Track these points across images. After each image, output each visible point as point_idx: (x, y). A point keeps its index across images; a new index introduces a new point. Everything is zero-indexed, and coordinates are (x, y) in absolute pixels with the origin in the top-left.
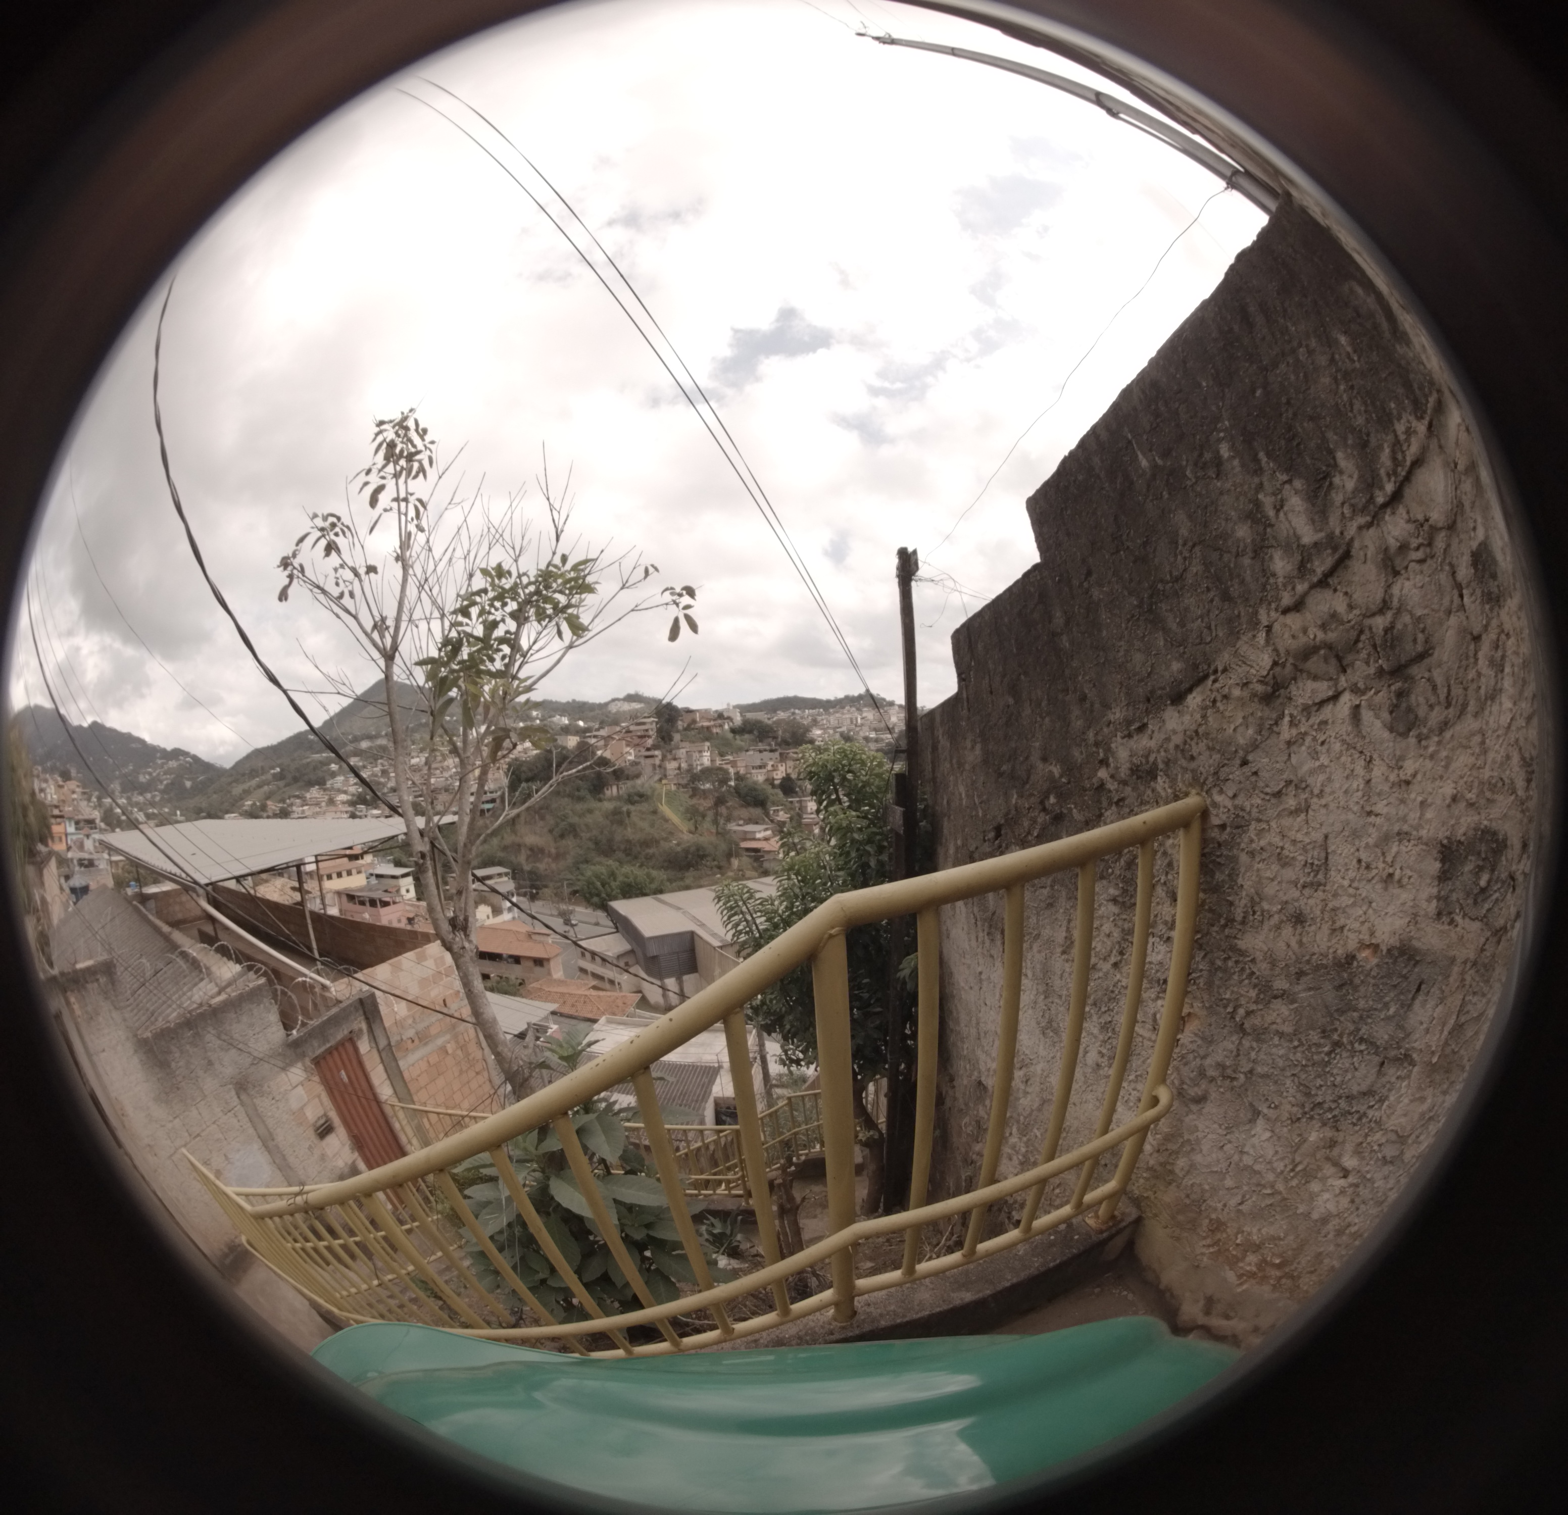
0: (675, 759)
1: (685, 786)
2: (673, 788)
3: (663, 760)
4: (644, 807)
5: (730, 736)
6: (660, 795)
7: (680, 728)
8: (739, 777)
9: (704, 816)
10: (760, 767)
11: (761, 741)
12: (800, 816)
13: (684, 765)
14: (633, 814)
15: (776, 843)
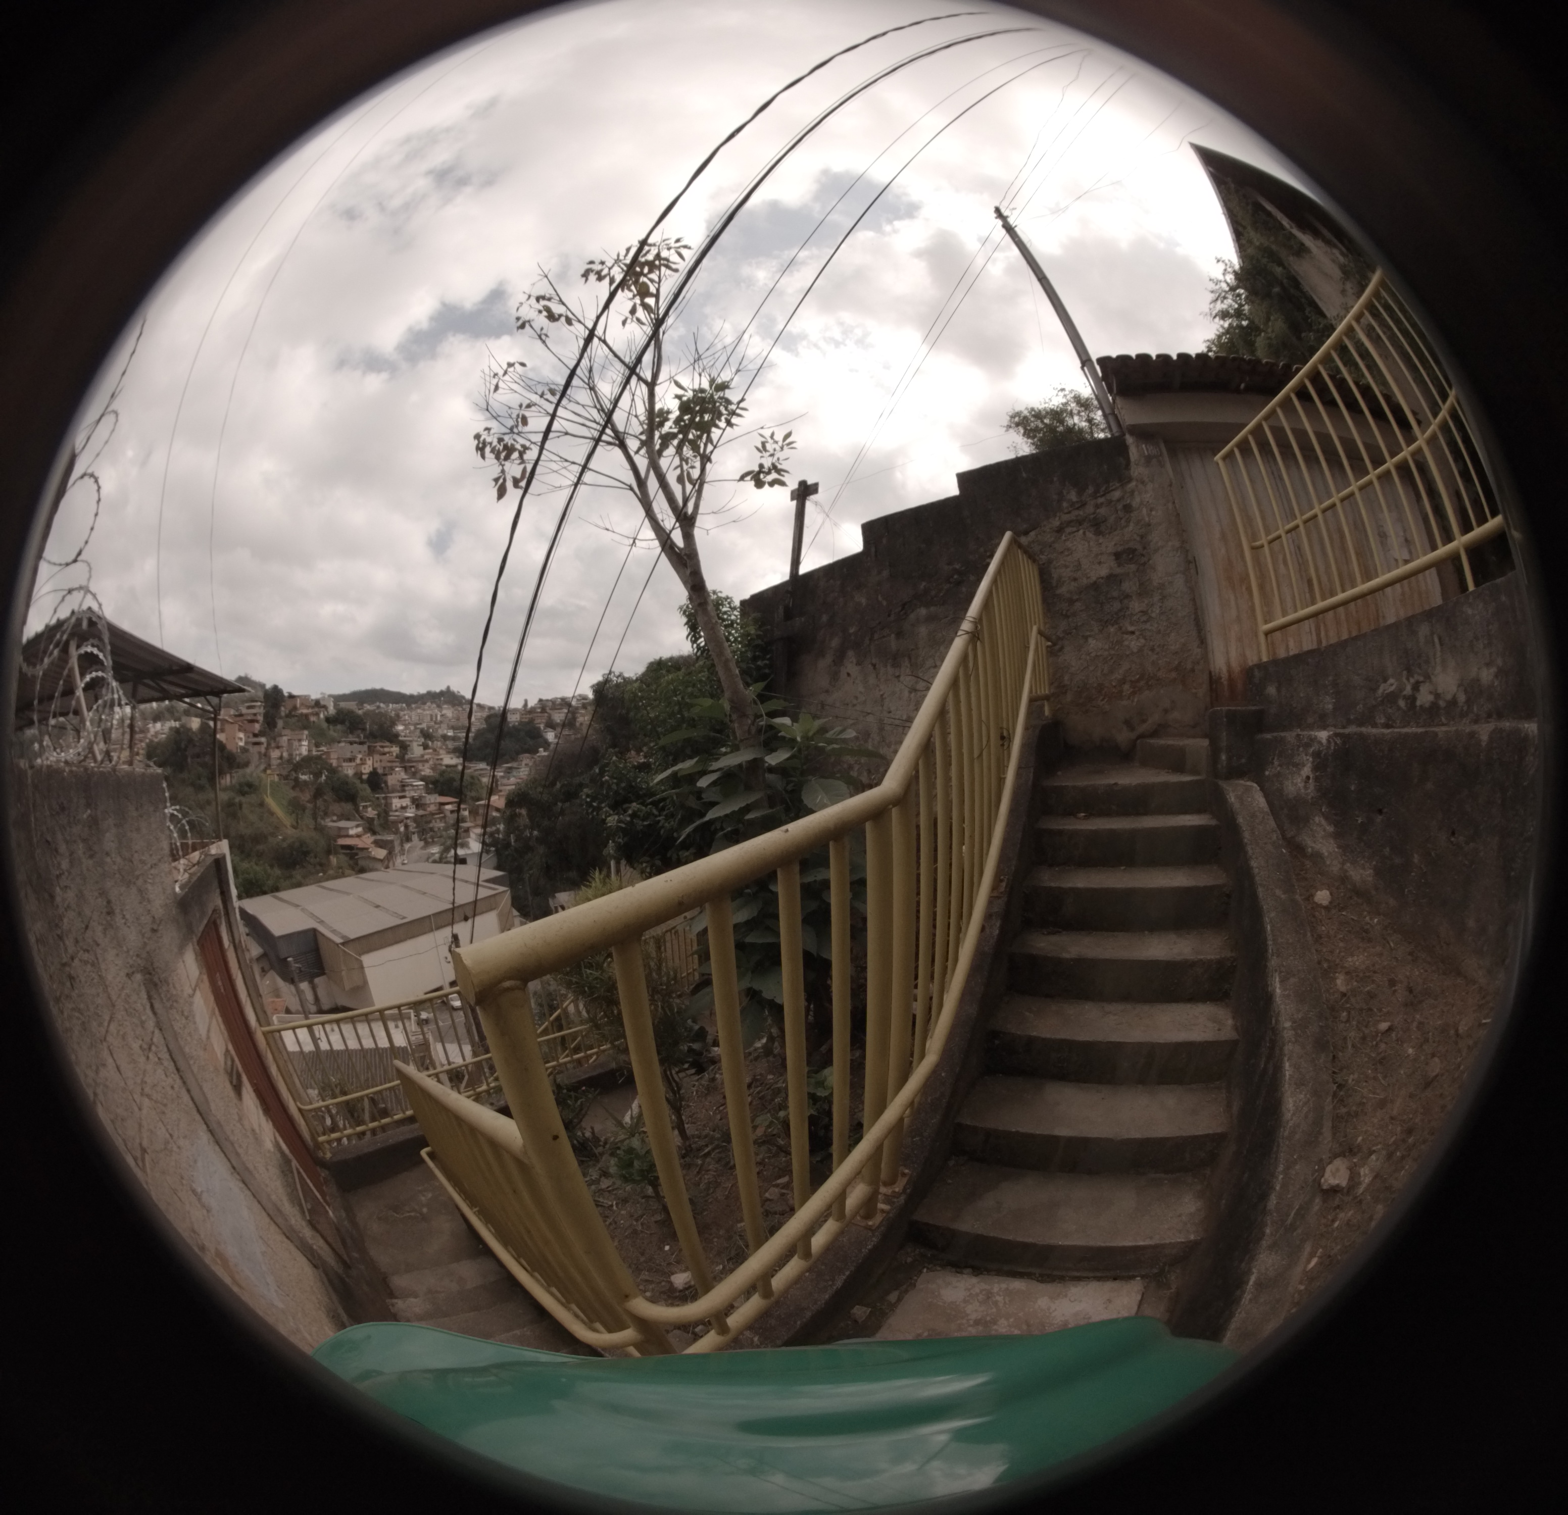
0: (278, 747)
1: (287, 779)
2: (276, 778)
3: (267, 749)
4: (253, 798)
5: (325, 725)
6: (265, 785)
7: (283, 714)
8: (333, 771)
9: (304, 809)
10: (351, 760)
11: (352, 733)
12: (386, 813)
14: (244, 806)
15: (368, 840)
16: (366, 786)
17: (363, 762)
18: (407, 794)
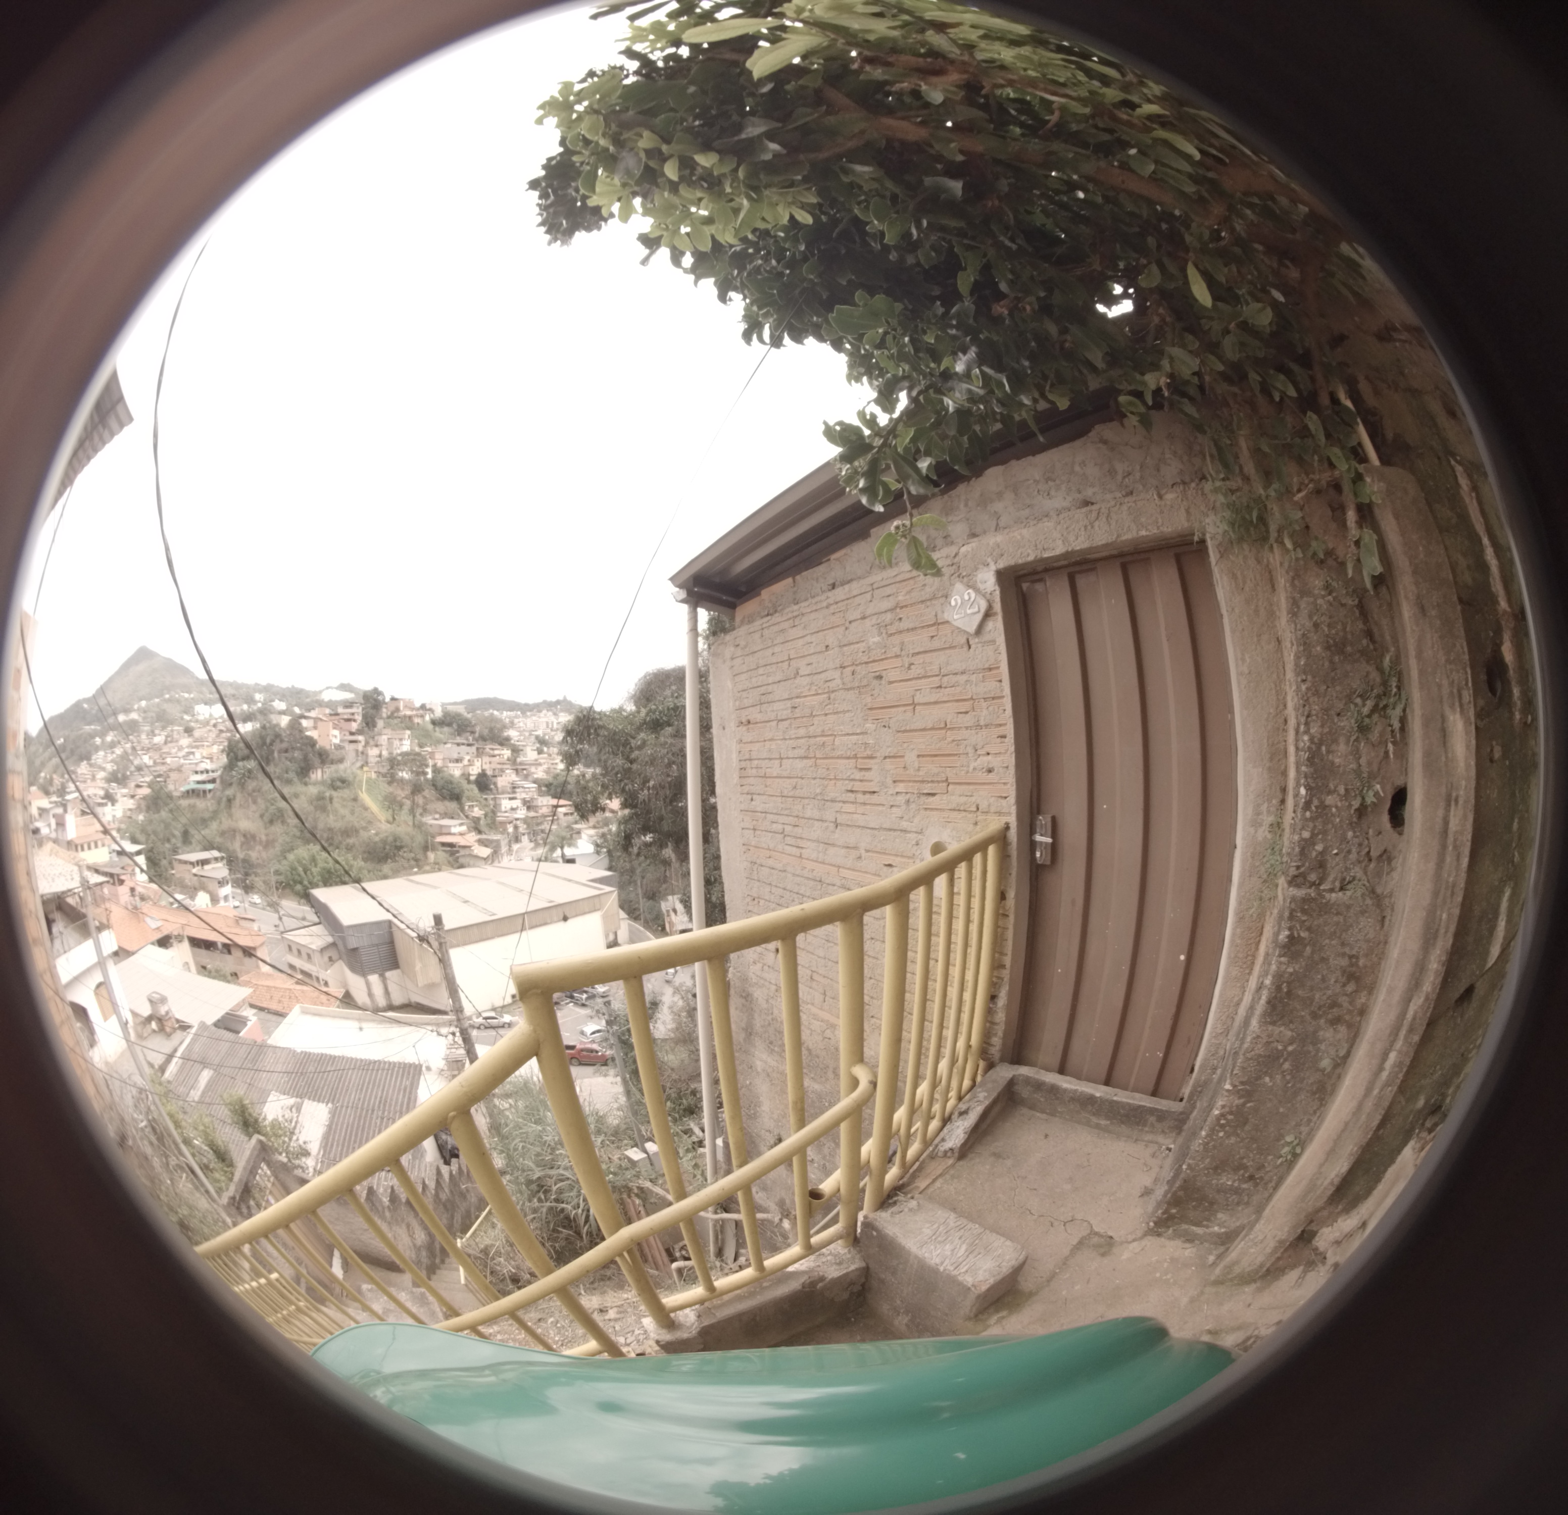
0: (377, 746)
1: (384, 776)
2: (374, 776)
3: (365, 746)
4: (346, 793)
5: (430, 727)
6: (361, 781)
7: (384, 715)
8: (436, 770)
9: (401, 806)
10: (458, 761)
11: (459, 735)
12: (494, 812)
13: (385, 753)
14: (335, 800)
15: (471, 838)
16: (474, 787)
17: (471, 763)
18: (518, 795)
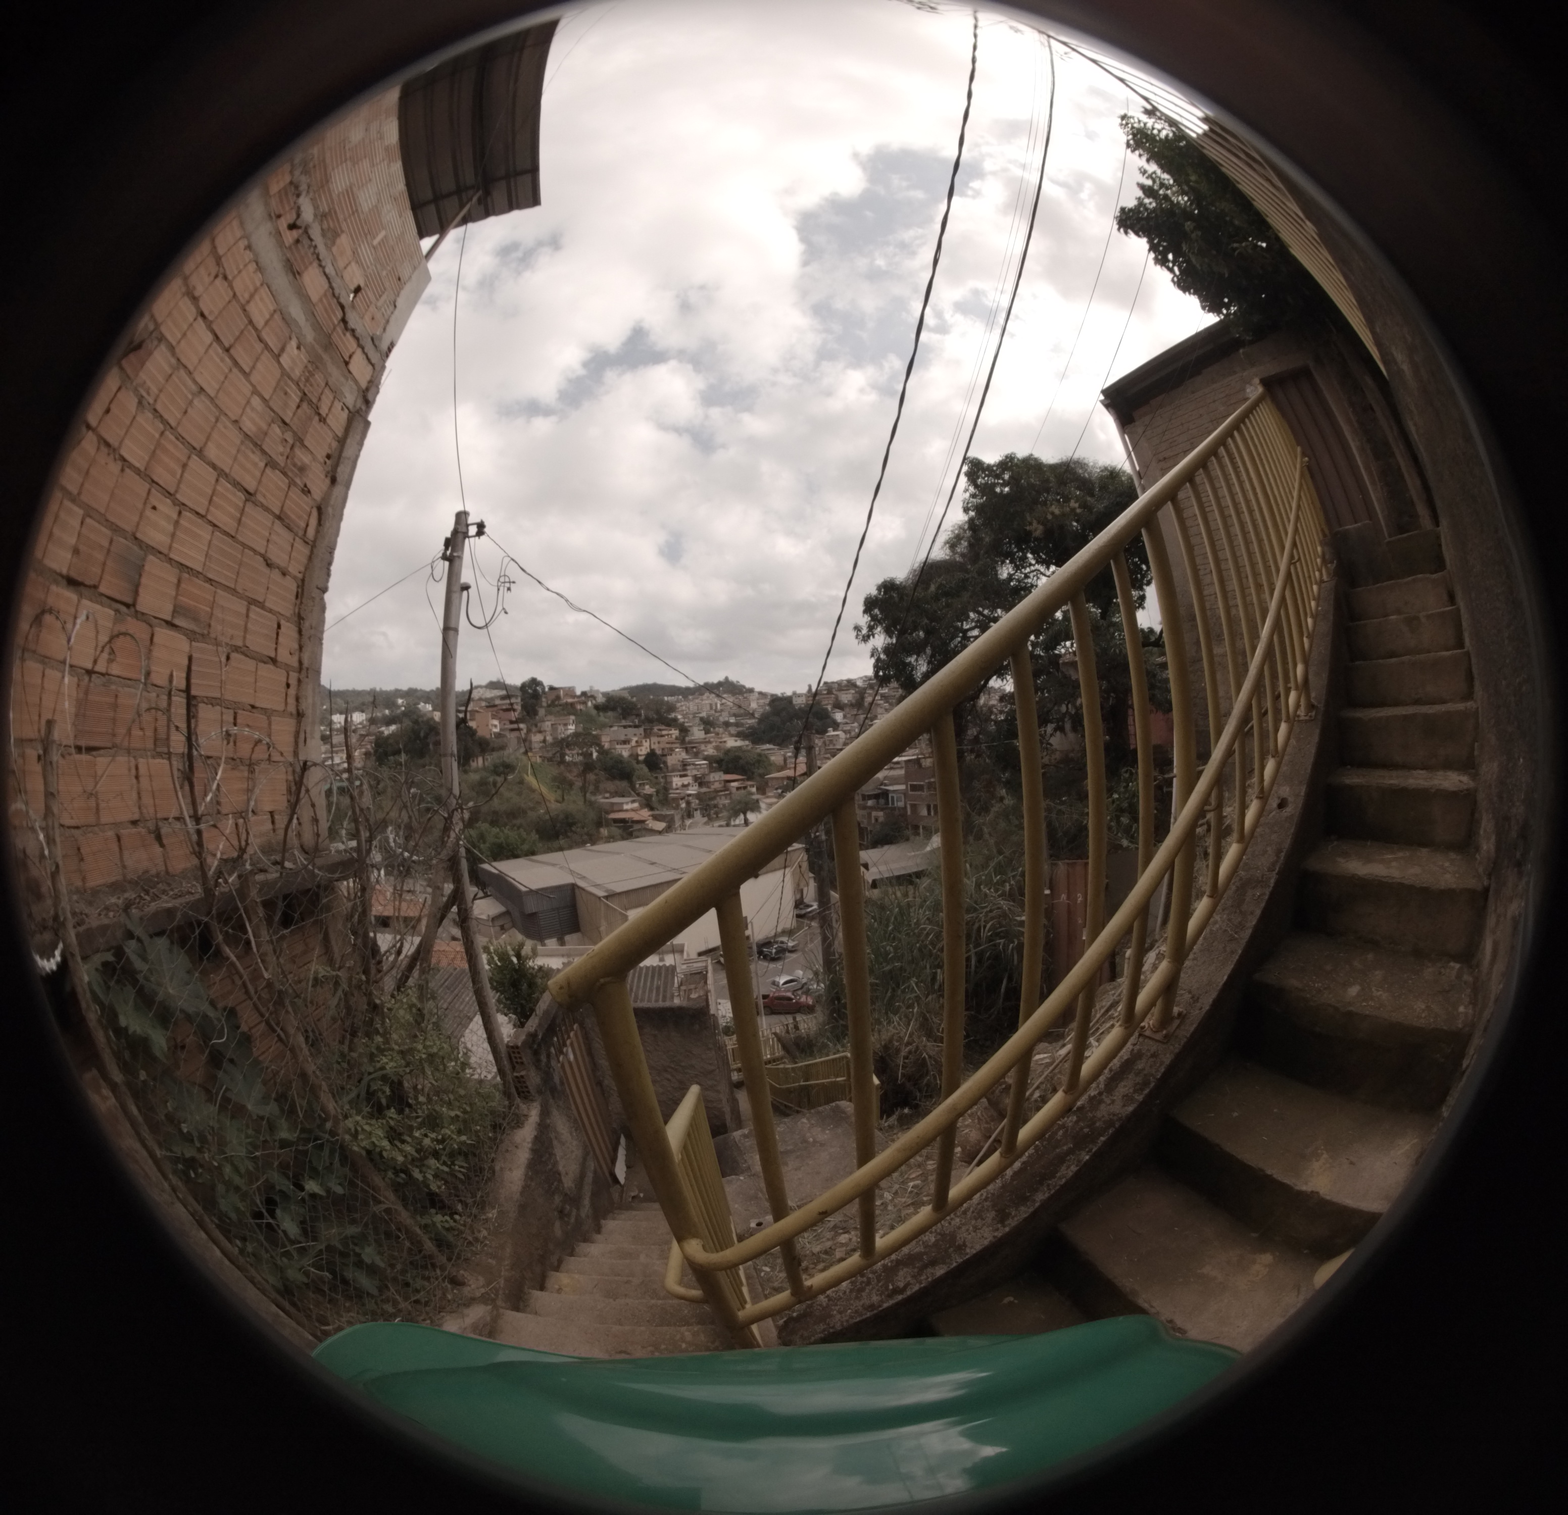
0: (540, 732)
1: (550, 760)
2: (539, 760)
3: (528, 733)
4: (510, 777)
5: (594, 712)
6: (525, 766)
7: (544, 704)
8: (602, 752)
9: (571, 784)
10: (626, 742)
11: (624, 718)
12: (665, 789)
13: (549, 739)
14: (499, 784)
15: (645, 814)
16: (644, 766)
17: (639, 744)
18: (689, 773)
